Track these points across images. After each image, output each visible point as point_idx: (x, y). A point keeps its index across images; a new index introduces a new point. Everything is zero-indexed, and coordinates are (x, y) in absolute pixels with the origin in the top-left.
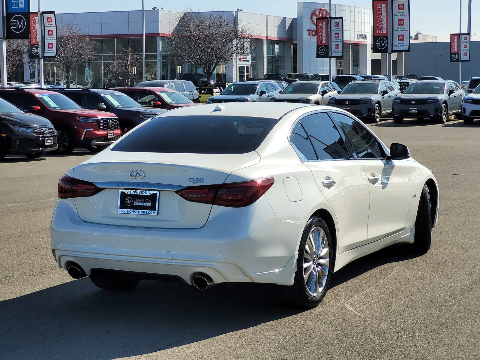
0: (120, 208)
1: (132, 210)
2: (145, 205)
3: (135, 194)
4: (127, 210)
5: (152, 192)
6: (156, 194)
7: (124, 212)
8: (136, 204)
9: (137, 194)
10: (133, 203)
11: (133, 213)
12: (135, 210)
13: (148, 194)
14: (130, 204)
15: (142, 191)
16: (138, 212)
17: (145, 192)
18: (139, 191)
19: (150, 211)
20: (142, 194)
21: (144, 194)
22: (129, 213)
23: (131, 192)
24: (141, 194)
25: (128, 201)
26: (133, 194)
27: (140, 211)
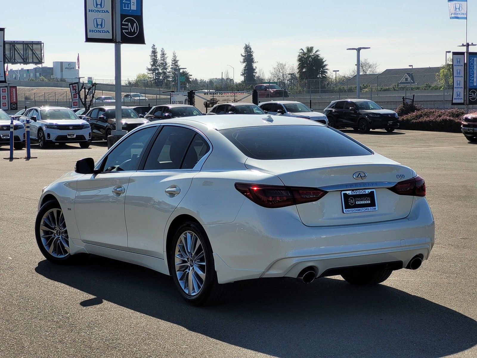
0: (345, 209)
1: (356, 209)
2: (366, 203)
3: (356, 194)
4: (351, 209)
5: (370, 191)
6: (373, 192)
7: (350, 211)
8: (358, 203)
9: (357, 194)
10: (355, 203)
11: (357, 212)
12: (359, 209)
13: (367, 193)
14: (353, 203)
15: (361, 190)
16: (361, 210)
17: (364, 191)
18: (358, 191)
19: (372, 208)
20: (362, 193)
21: (364, 193)
22: (354, 212)
23: (352, 193)
24: (360, 193)
25: (351, 201)
26: (354, 194)
27: (363, 209)
